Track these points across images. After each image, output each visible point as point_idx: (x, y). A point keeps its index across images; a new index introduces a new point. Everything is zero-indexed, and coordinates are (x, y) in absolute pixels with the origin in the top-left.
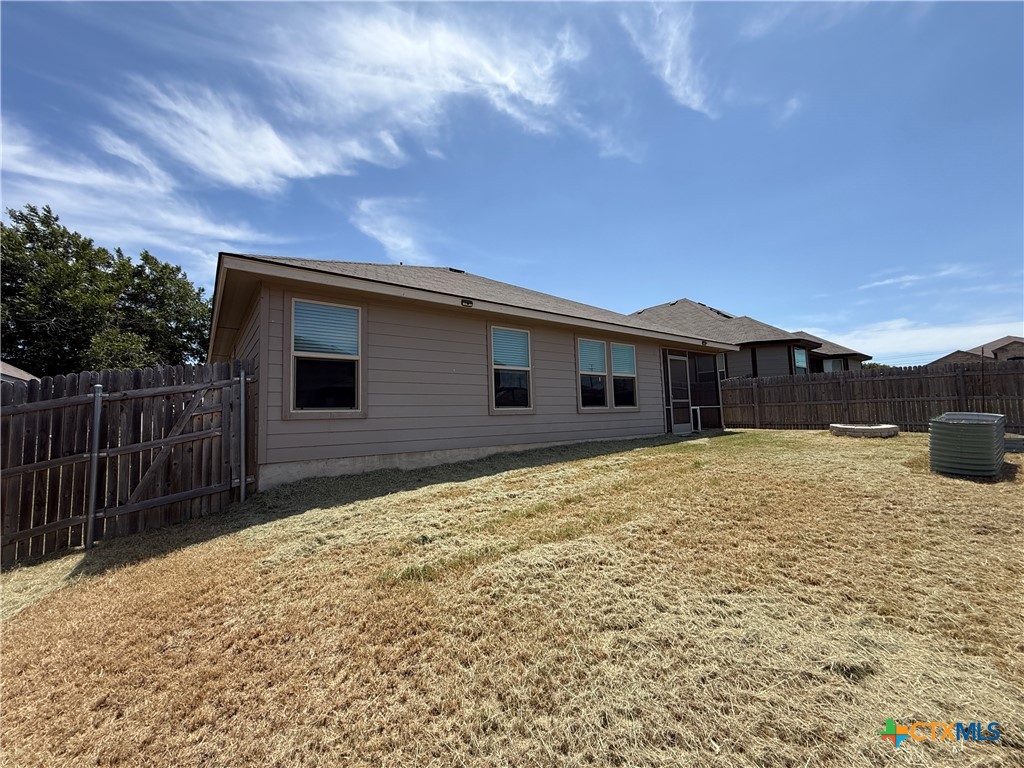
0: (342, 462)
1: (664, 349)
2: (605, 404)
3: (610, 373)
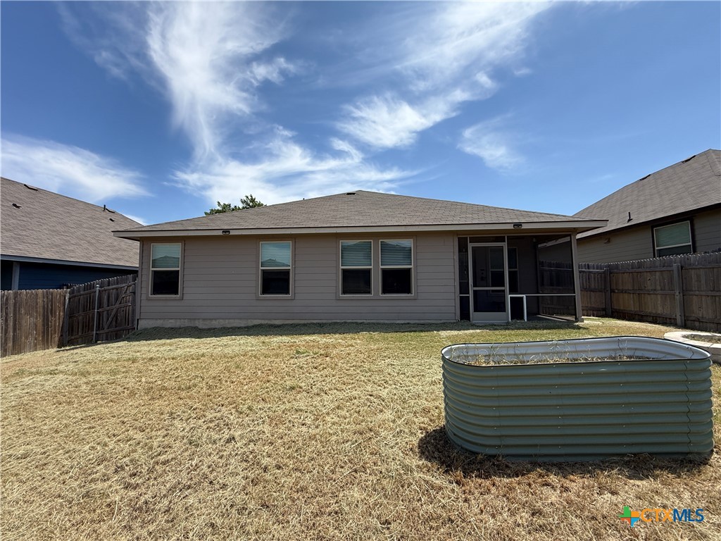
0: (171, 321)
1: (462, 238)
2: (369, 292)
3: (377, 266)
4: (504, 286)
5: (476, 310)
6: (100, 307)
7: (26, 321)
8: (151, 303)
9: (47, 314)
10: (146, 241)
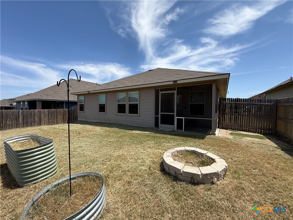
1: (157, 89)
2: (125, 113)
3: (127, 103)
4: (174, 112)
5: (161, 123)
6: (73, 114)
7: (59, 117)
8: (80, 113)
9: (64, 115)
10: (78, 95)
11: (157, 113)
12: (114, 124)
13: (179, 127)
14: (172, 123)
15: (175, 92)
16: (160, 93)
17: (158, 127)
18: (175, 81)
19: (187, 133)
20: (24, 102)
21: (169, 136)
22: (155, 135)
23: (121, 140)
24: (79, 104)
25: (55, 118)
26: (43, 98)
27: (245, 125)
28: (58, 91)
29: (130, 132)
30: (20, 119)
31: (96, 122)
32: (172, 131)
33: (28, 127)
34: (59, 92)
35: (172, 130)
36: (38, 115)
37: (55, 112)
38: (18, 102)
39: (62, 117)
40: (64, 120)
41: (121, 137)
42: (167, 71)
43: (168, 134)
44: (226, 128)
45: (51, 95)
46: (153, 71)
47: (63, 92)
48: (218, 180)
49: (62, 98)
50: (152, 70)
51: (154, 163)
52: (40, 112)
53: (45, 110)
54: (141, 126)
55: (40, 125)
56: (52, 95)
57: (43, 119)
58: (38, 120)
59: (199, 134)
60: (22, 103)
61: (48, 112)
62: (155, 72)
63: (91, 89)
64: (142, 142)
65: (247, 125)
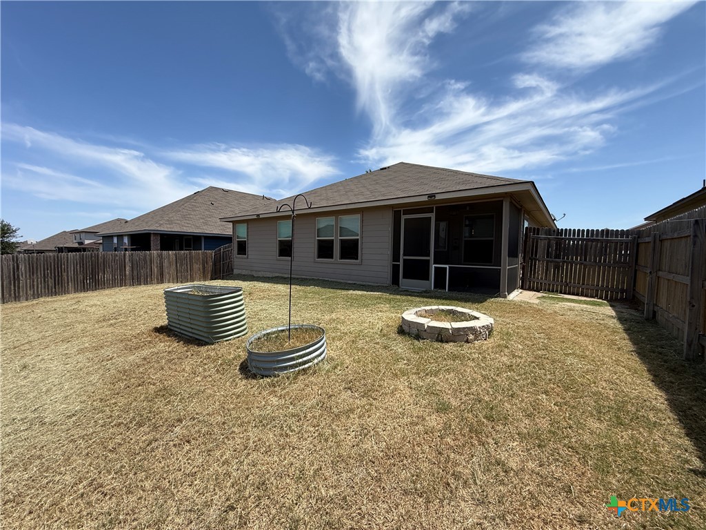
0: (244, 270)
1: (397, 211)
2: (332, 257)
3: (336, 237)
4: (429, 256)
5: (404, 277)
6: (223, 261)
7: (196, 266)
8: (238, 260)
9: (204, 263)
10: (234, 223)
11: (396, 257)
12: (310, 280)
13: (439, 283)
14: (427, 278)
15: (433, 216)
16: (403, 217)
17: (398, 285)
18: (432, 196)
19: (454, 294)
20: (120, 237)
21: (418, 299)
22: (392, 296)
23: (330, 302)
24: (235, 241)
25: (189, 270)
26: (162, 229)
27: (574, 283)
28: (189, 214)
29: (344, 292)
30: (127, 268)
31: (272, 278)
32: (425, 292)
33: (140, 284)
34: (191, 216)
35: (424, 289)
36: (157, 263)
37: (188, 256)
38: (108, 238)
39: (201, 266)
40: (204, 272)
41: (329, 298)
42: (420, 172)
43: (418, 296)
44: (537, 288)
45: (177, 222)
46: (390, 169)
47: (199, 216)
48: (476, 339)
49: (198, 228)
50: (389, 167)
51: (388, 326)
52: (160, 256)
53: (170, 252)
54: (364, 283)
55: (162, 282)
56: (179, 222)
57: (166, 271)
58: (158, 271)
59: (476, 296)
60: (115, 240)
61: (176, 257)
62: (395, 172)
63: (262, 211)
64: (369, 304)
65: (579, 283)
